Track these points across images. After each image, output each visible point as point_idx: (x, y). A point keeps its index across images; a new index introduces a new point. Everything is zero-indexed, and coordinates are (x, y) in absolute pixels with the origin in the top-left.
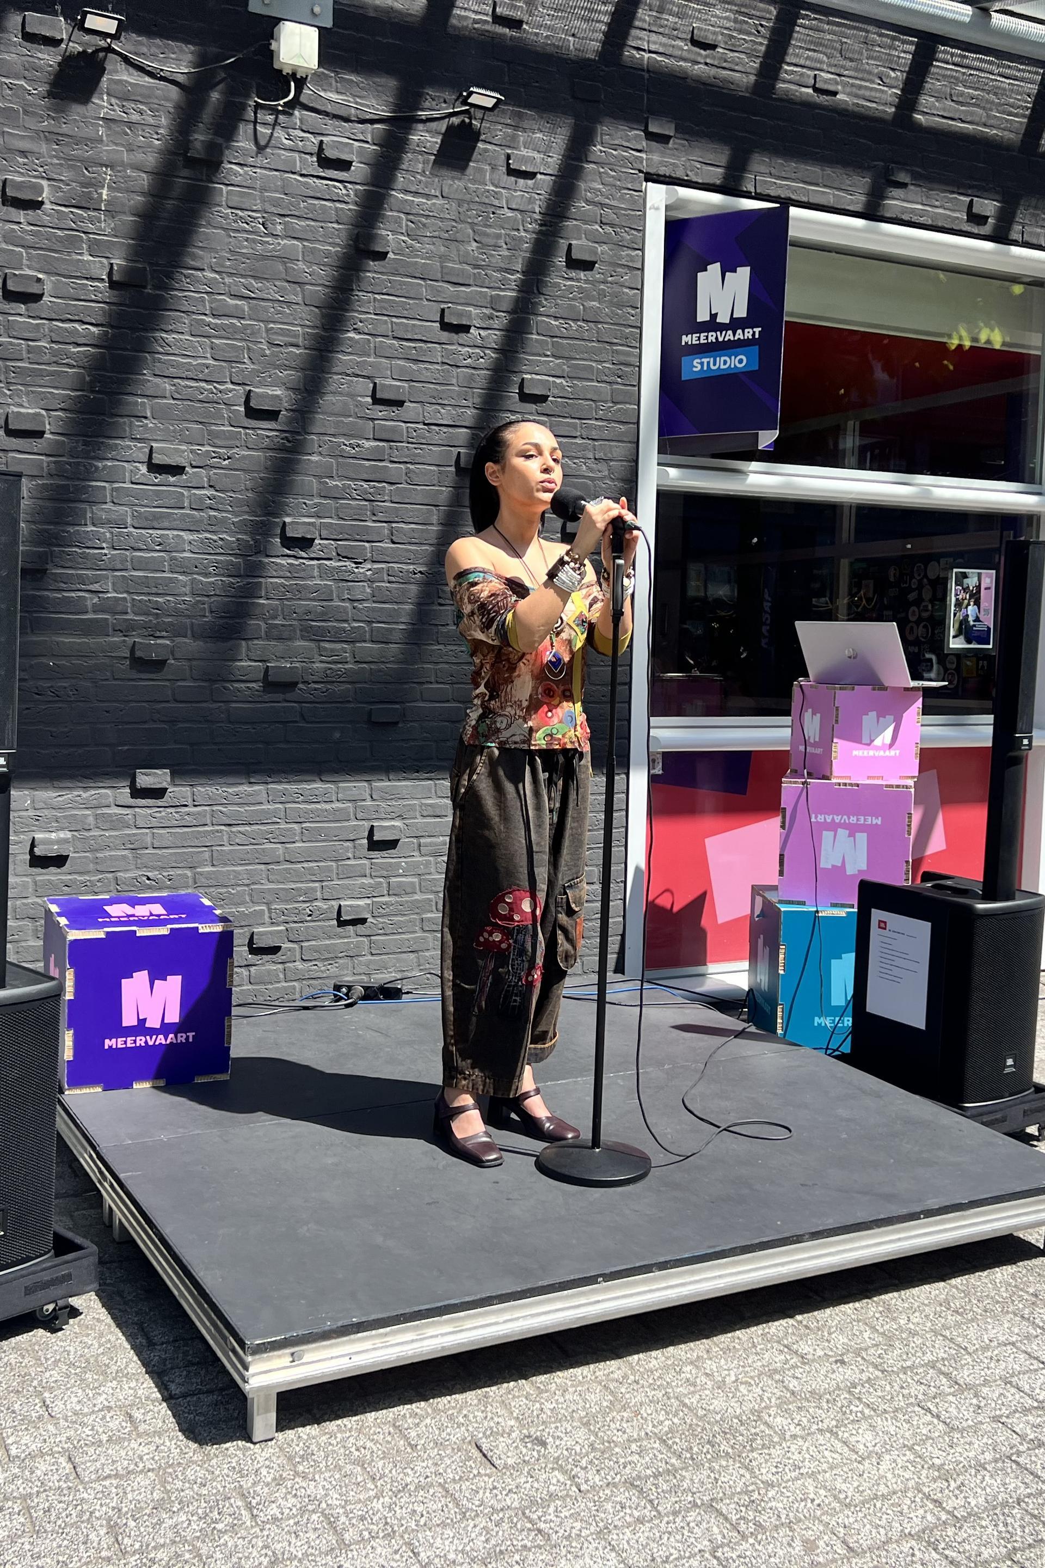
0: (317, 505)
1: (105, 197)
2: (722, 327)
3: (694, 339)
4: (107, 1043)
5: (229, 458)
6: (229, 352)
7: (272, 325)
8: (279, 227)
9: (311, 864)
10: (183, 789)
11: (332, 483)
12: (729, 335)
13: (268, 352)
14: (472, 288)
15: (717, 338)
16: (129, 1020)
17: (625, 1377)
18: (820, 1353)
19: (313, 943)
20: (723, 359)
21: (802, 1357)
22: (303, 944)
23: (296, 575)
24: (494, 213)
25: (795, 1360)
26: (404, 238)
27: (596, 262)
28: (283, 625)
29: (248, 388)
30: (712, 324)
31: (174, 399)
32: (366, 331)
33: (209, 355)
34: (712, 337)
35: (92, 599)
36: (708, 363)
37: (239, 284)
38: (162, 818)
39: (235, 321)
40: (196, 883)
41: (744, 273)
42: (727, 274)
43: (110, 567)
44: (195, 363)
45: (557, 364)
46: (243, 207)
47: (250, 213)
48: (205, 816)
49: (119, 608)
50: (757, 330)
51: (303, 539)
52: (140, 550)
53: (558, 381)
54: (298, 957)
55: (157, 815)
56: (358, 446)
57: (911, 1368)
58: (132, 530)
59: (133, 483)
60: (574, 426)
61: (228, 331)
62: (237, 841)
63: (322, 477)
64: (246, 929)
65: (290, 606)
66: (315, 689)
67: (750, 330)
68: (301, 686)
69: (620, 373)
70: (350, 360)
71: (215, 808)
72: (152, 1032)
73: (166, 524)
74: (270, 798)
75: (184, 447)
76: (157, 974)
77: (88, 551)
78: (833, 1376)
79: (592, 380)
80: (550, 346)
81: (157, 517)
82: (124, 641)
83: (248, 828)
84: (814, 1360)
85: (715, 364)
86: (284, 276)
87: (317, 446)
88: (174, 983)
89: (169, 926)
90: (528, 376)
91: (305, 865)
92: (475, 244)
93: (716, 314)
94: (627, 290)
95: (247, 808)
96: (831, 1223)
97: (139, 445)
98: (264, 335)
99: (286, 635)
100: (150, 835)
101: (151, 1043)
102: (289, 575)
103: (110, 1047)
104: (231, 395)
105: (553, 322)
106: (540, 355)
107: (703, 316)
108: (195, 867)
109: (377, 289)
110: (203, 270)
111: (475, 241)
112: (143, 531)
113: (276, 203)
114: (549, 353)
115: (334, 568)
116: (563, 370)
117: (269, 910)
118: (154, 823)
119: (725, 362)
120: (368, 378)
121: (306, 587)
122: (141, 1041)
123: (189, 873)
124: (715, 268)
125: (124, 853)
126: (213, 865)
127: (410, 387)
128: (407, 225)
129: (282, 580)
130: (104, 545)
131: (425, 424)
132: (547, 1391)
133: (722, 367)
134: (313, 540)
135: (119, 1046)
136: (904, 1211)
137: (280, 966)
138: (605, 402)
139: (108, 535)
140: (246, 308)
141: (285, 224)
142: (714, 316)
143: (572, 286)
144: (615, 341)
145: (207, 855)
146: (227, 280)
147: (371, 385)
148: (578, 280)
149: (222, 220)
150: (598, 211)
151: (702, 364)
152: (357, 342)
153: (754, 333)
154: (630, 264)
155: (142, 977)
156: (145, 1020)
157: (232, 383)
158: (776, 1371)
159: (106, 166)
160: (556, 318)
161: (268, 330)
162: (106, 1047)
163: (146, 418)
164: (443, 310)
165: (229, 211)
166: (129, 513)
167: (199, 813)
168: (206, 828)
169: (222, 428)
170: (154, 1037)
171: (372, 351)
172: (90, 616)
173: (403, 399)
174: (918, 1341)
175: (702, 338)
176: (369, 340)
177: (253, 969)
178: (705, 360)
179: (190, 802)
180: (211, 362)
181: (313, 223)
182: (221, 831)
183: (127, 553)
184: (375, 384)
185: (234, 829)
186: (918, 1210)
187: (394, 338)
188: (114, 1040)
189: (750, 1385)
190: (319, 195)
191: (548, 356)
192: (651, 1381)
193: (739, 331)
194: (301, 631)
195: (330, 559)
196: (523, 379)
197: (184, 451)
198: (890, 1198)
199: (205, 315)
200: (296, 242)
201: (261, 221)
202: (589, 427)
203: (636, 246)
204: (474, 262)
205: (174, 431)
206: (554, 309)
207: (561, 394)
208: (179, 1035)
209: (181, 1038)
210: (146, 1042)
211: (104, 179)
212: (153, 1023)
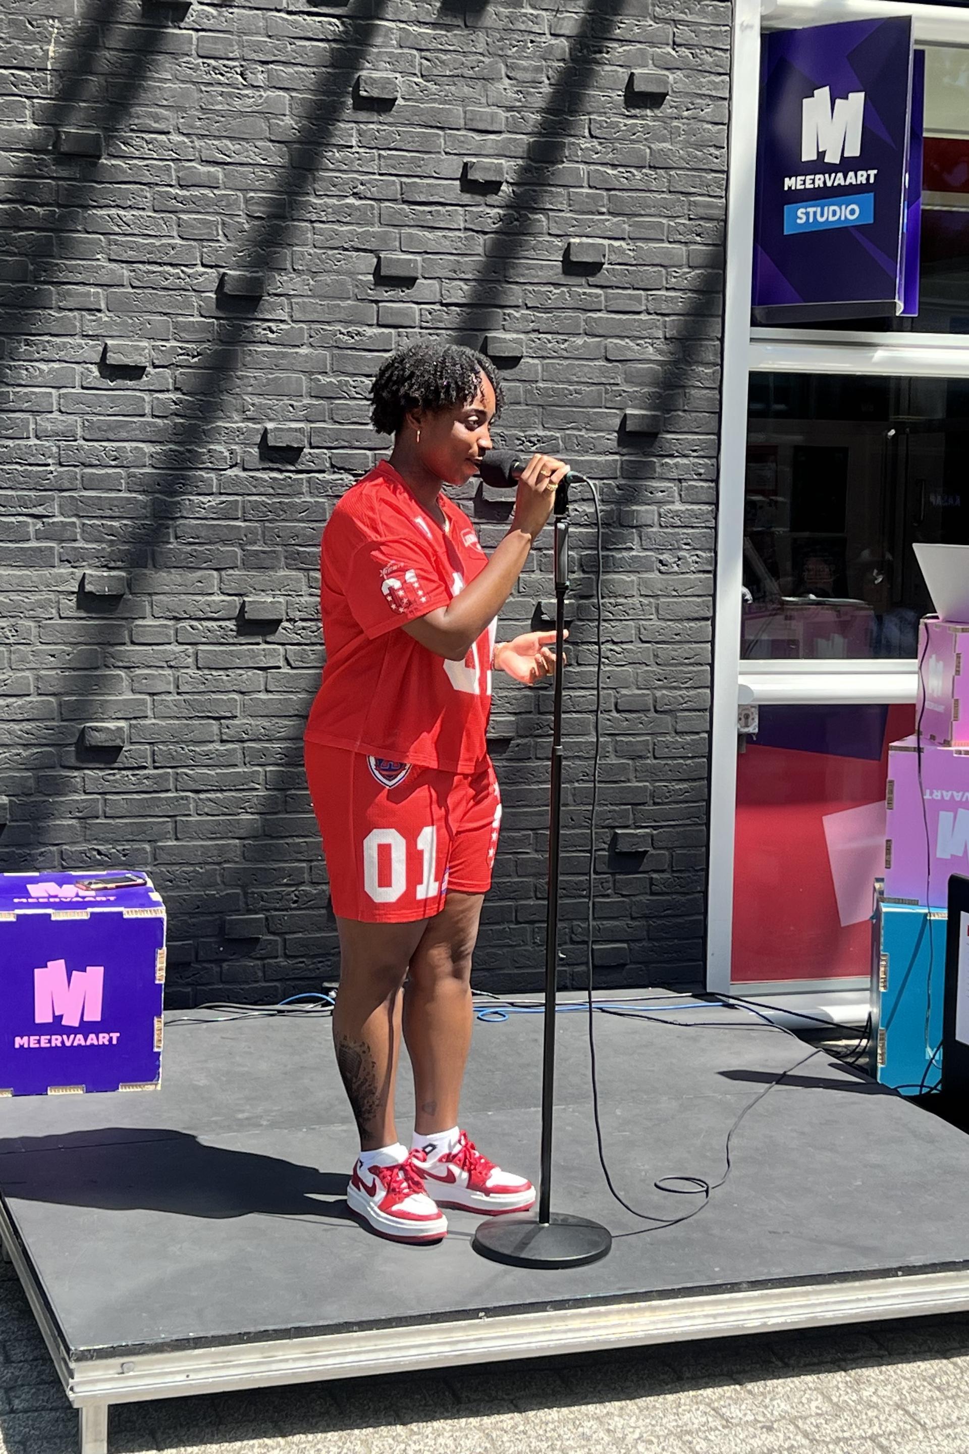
0: (306, 407)
1: (51, 54)
2: (831, 169)
3: (799, 182)
4: (18, 1042)
5: (199, 354)
6: (199, 229)
7: (252, 194)
8: (260, 76)
9: (298, 840)
10: (142, 747)
11: (324, 379)
12: (839, 179)
13: (246, 226)
14: (504, 136)
15: (825, 182)
16: (42, 1016)
18: (750, 1418)
19: (300, 935)
20: (832, 208)
21: (727, 1421)
22: (287, 937)
23: (280, 491)
24: (532, 42)
26: (416, 80)
27: (667, 94)
28: (264, 552)
29: (222, 270)
30: (820, 166)
31: (133, 287)
32: (369, 195)
33: (175, 234)
34: (819, 180)
35: (35, 525)
36: (815, 213)
37: (209, 148)
38: (116, 781)
39: (206, 191)
40: (156, 859)
41: (857, 99)
42: (838, 101)
43: (57, 486)
44: (158, 243)
45: (614, 224)
46: (217, 54)
47: (226, 62)
48: (167, 780)
49: (67, 535)
50: (873, 173)
51: (289, 448)
52: (91, 466)
53: (616, 244)
54: (280, 952)
55: (112, 778)
56: (358, 334)
58: (82, 442)
59: (83, 388)
60: (638, 299)
61: (196, 204)
62: (206, 810)
63: (313, 373)
64: (216, 916)
65: (273, 528)
66: (304, 628)
67: (864, 173)
68: (285, 624)
69: (699, 230)
70: (349, 232)
71: (180, 770)
72: (70, 1031)
73: (124, 435)
74: (247, 759)
75: (144, 344)
76: (76, 965)
77: (29, 468)
79: (662, 241)
80: (606, 201)
81: (111, 427)
82: (72, 573)
83: (219, 795)
84: (737, 1425)
85: (822, 215)
86: (268, 136)
87: (306, 335)
88: (95, 976)
89: (90, 910)
90: (577, 240)
91: (290, 841)
92: (507, 81)
93: (824, 152)
94: (709, 126)
95: (219, 771)
97: (91, 342)
98: (243, 206)
99: (267, 563)
100: (101, 802)
101: (68, 1044)
102: (271, 491)
103: (22, 1046)
104: (201, 279)
105: (610, 171)
106: (593, 213)
107: (808, 154)
108: (155, 841)
109: (380, 143)
110: (169, 133)
111: (509, 78)
112: (96, 444)
113: (258, 47)
114: (604, 210)
115: (328, 482)
116: (623, 230)
117: (246, 894)
118: (107, 786)
119: (834, 213)
120: (371, 251)
121: (292, 505)
122: (56, 1041)
123: (147, 847)
124: (823, 94)
125: (70, 822)
126: (177, 839)
127: (424, 260)
128: (421, 64)
129: (264, 498)
130: (50, 461)
131: (442, 304)
133: (831, 219)
134: (301, 449)
135: (32, 1046)
137: (259, 962)
138: (680, 267)
139: (55, 449)
140: (221, 176)
141: (268, 71)
142: (821, 155)
143: (636, 124)
144: (693, 190)
145: (170, 826)
146: (197, 143)
147: (375, 260)
148: (643, 117)
149: (190, 72)
150: (670, 29)
151: (807, 214)
152: (357, 208)
153: (868, 176)
154: (714, 93)
155: (58, 966)
156: (61, 1017)
157: (203, 265)
159: (53, 18)
160: (614, 166)
161: (247, 201)
162: (17, 1046)
163: (99, 311)
164: (466, 164)
165: (200, 60)
166: (79, 423)
167: (160, 775)
168: (169, 795)
169: (191, 319)
170: (72, 1036)
171: (376, 219)
172: (34, 544)
173: (414, 275)
175: (808, 182)
176: (372, 206)
177: (225, 965)
178: (811, 210)
179: (149, 763)
180: (179, 241)
181: (302, 69)
182: (187, 798)
183: (77, 470)
184: (379, 258)
185: (202, 796)
186: (895, 1265)
187: (404, 202)
188: (26, 1038)
190: (310, 35)
191: (603, 214)
193: (851, 174)
194: (286, 558)
195: (323, 472)
196: (569, 244)
197: (144, 349)
199: (171, 186)
200: (281, 93)
201: (238, 70)
202: (656, 299)
203: (722, 71)
204: (507, 104)
205: (132, 325)
206: (611, 155)
207: (620, 261)
208: (101, 1035)
209: (104, 1039)
210: (63, 1042)
211: (51, 33)
212: (71, 1020)
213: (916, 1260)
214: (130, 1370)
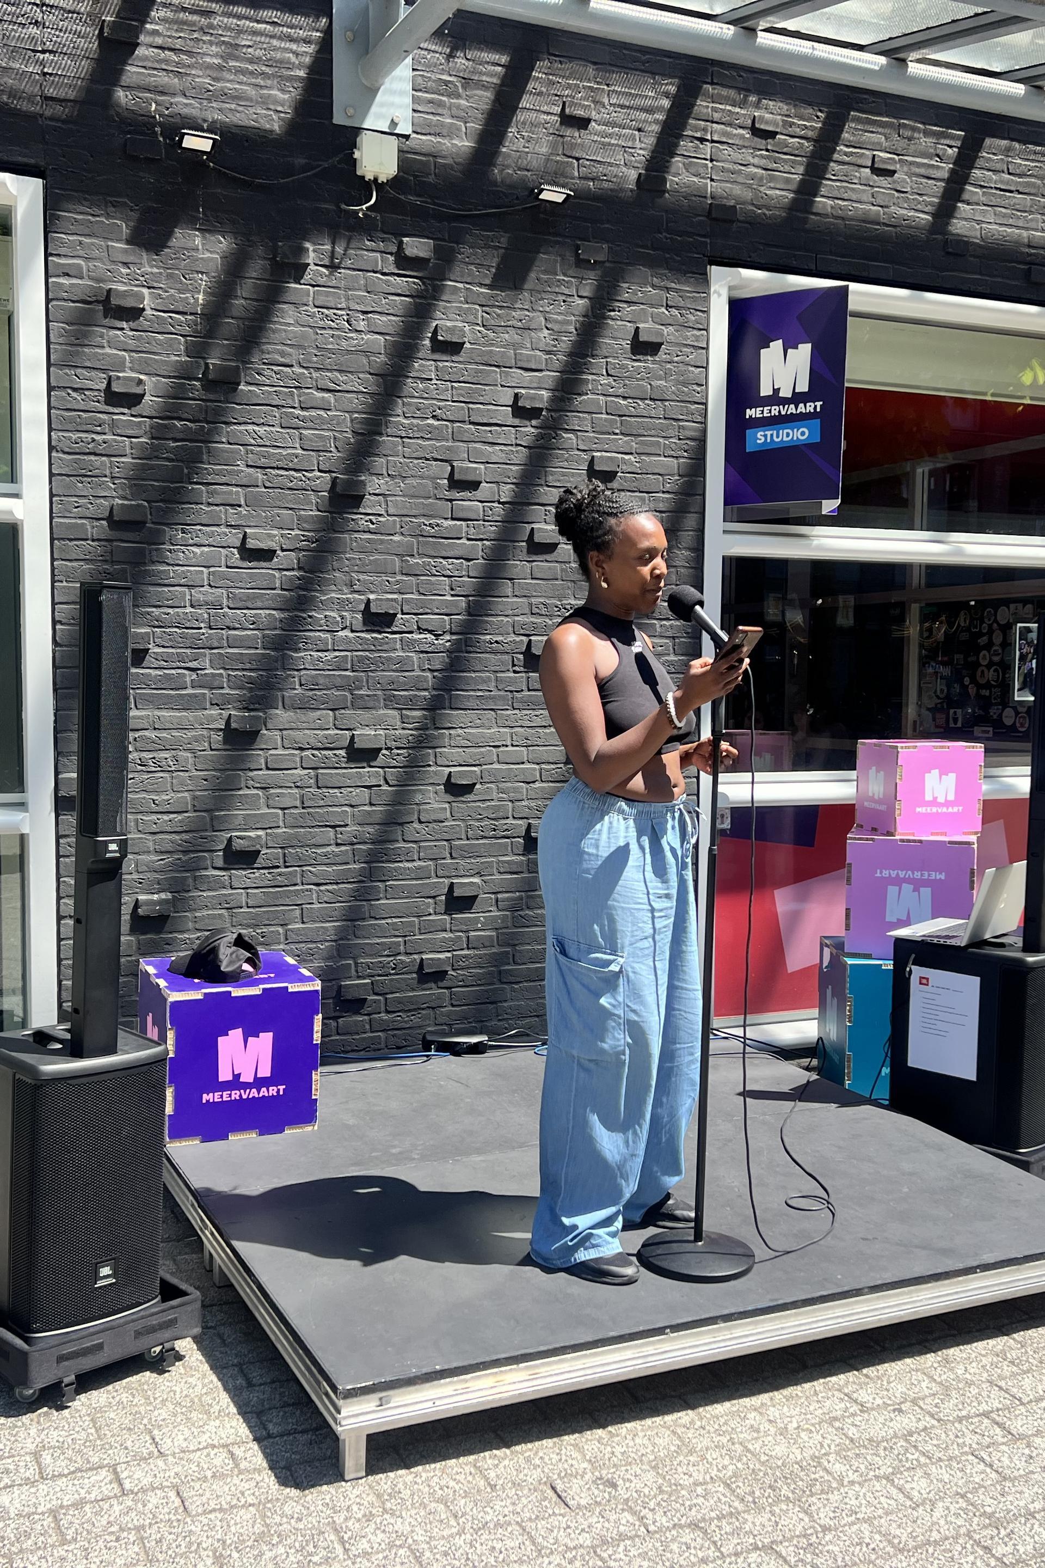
0: (398, 582)
1: (201, 301)
2: (785, 402)
3: (758, 412)
4: (205, 1097)
5: (317, 541)
6: (316, 442)
7: (356, 415)
8: (362, 323)
9: (395, 920)
10: (276, 851)
11: (412, 561)
12: (792, 409)
13: (352, 440)
14: (544, 373)
15: (779, 412)
16: (225, 1075)
17: (692, 1422)
18: (879, 1401)
19: (398, 995)
20: (785, 431)
21: (862, 1406)
22: (388, 996)
23: (380, 648)
24: (564, 301)
25: (855, 1408)
26: (478, 328)
27: (662, 344)
28: (368, 696)
29: (334, 475)
30: (775, 399)
31: (266, 487)
32: (445, 417)
33: (298, 446)
34: (775, 410)
35: (191, 676)
36: (772, 435)
37: (325, 378)
38: (256, 878)
39: (322, 413)
40: (287, 939)
41: (805, 349)
42: (789, 351)
43: (208, 645)
44: (284, 453)
45: (626, 442)
46: (329, 305)
47: (335, 311)
48: (296, 876)
49: (216, 684)
50: (819, 404)
51: (387, 614)
52: (235, 629)
53: (627, 457)
54: (383, 1009)
55: (252, 876)
56: (438, 525)
57: (968, 1417)
58: (226, 610)
59: (227, 567)
61: (315, 424)
62: (325, 899)
63: (404, 556)
64: (334, 982)
65: (374, 677)
66: (398, 755)
67: (812, 404)
68: (384, 752)
69: (686, 447)
70: (430, 445)
71: (305, 868)
72: (246, 1086)
73: (259, 604)
74: (356, 858)
75: (275, 532)
76: (251, 1032)
77: (186, 631)
78: (891, 1424)
79: (659, 455)
80: (619, 425)
81: (249, 598)
82: (221, 714)
83: (335, 887)
84: (873, 1409)
85: (778, 437)
86: (367, 369)
87: (398, 526)
88: (266, 1040)
89: (262, 986)
90: (598, 454)
91: (389, 921)
92: (546, 331)
93: (779, 389)
94: (693, 369)
95: (335, 868)
96: (889, 1277)
97: (234, 531)
98: (349, 424)
99: (371, 704)
100: (244, 895)
101: (245, 1097)
102: (373, 648)
103: (208, 1101)
104: (318, 482)
105: (622, 402)
106: (609, 434)
107: (766, 390)
108: (286, 925)
109: (453, 378)
110: (292, 366)
111: (547, 328)
112: (238, 612)
113: (360, 300)
114: (617, 431)
115: (415, 640)
116: (632, 447)
117: (356, 964)
118: (249, 883)
119: (788, 435)
120: (446, 461)
121: (389, 659)
122: (235, 1095)
123: (280, 930)
124: (777, 345)
125: (220, 912)
126: (303, 923)
127: (486, 468)
128: (482, 317)
129: (367, 653)
130: (202, 625)
131: (499, 503)
132: (618, 1435)
133: (785, 439)
134: (395, 615)
135: (216, 1100)
136: (961, 1266)
137: (366, 1017)
138: (672, 475)
139: (206, 616)
140: (332, 401)
141: (368, 319)
142: (776, 391)
143: (640, 367)
144: (681, 417)
145: (298, 913)
146: (315, 375)
147: (449, 468)
148: (645, 361)
149: (309, 318)
150: (664, 294)
151: (765, 436)
152: (436, 428)
153: (816, 407)
154: (696, 344)
155: (236, 1034)
156: (239, 1075)
157: (320, 471)
158: (836, 1419)
159: (202, 273)
160: (625, 398)
161: (352, 420)
162: (204, 1101)
163: (240, 506)
164: (516, 395)
165: (316, 310)
166: (225, 595)
167: (290, 873)
168: (297, 888)
169: (311, 513)
170: (248, 1091)
171: (450, 436)
172: (190, 691)
173: (478, 479)
174: (974, 1390)
175: (765, 411)
176: (447, 426)
177: (340, 1020)
178: (769, 433)
179: (281, 864)
180: (300, 451)
181: (393, 318)
182: (310, 890)
183: (223, 632)
184: (453, 467)
185: (322, 888)
186: (975, 1264)
187: (471, 423)
188: (211, 1095)
189: (811, 1432)
190: (399, 291)
191: (617, 434)
192: (716, 1427)
193: (801, 405)
194: (385, 700)
195: (411, 632)
196: (593, 457)
197: (275, 536)
198: (945, 1252)
199: (294, 408)
200: (378, 337)
201: (345, 318)
202: (657, 500)
203: (701, 327)
204: (547, 349)
205: (266, 517)
206: (622, 390)
207: (629, 470)
208: (271, 1088)
209: (273, 1091)
210: (241, 1096)
211: (200, 285)
212: (247, 1077)
213: (989, 1258)
214: (388, 1403)
